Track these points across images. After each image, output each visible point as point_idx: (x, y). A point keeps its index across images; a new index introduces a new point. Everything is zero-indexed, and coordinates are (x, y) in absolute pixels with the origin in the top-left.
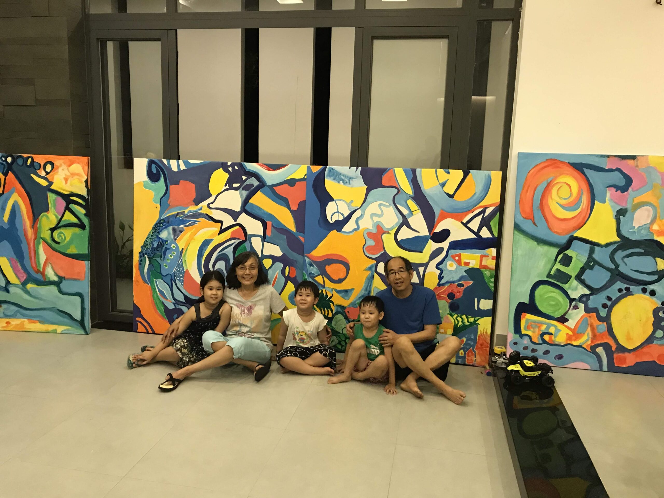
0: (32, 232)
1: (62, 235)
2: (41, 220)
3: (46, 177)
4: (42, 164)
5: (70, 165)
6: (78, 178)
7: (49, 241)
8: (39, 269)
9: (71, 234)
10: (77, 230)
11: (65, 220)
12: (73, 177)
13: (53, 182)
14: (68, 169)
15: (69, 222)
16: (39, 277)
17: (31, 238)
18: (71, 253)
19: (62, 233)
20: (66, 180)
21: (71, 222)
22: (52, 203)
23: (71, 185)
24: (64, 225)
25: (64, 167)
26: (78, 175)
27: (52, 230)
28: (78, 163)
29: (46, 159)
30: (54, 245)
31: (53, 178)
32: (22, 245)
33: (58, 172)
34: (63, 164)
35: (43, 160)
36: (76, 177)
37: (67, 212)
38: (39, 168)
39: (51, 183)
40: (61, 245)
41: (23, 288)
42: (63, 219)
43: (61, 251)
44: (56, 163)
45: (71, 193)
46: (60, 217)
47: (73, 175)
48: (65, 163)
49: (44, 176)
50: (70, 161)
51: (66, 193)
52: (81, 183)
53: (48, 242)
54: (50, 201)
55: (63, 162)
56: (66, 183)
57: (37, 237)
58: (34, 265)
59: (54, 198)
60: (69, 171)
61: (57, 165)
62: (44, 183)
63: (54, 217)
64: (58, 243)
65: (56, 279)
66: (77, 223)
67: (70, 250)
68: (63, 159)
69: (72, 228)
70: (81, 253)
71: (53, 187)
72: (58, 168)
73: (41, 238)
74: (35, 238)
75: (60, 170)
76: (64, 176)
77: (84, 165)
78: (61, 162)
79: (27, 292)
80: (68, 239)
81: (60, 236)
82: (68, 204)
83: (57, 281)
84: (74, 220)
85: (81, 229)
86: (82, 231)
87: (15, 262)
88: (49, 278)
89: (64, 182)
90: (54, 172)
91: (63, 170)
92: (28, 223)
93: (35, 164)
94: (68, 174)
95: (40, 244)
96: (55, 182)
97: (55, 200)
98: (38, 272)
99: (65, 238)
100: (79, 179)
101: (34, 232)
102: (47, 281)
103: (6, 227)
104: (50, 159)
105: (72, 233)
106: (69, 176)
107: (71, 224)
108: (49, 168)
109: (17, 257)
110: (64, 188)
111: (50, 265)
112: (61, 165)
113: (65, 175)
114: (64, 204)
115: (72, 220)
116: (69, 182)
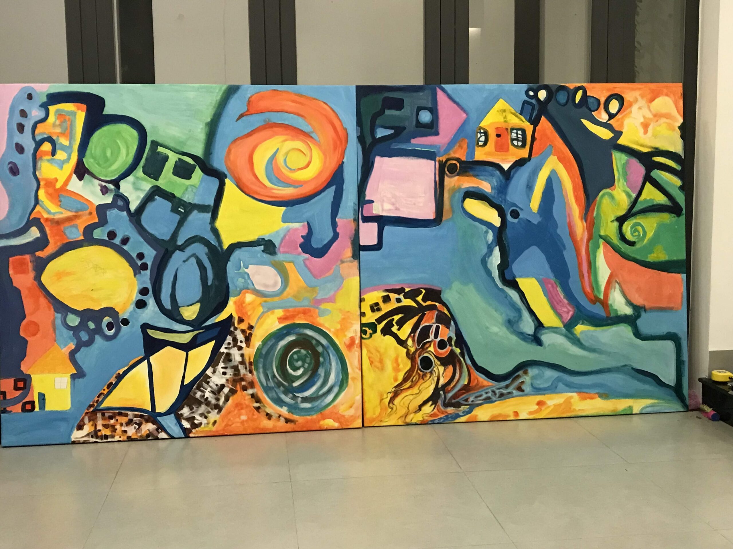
0: (583, 226)
1: (640, 228)
2: (600, 202)
3: (610, 124)
4: (603, 100)
5: (652, 100)
6: (666, 123)
7: (616, 240)
8: (598, 295)
9: (655, 225)
10: (666, 218)
11: (645, 200)
12: (657, 121)
13: (622, 132)
14: (649, 107)
15: (651, 204)
16: (598, 310)
17: (582, 239)
18: (657, 260)
19: (639, 224)
20: (646, 126)
21: (655, 203)
22: (620, 169)
23: (655, 136)
24: (643, 209)
25: (642, 102)
26: (667, 116)
27: (621, 220)
28: (667, 95)
29: (608, 90)
30: (624, 247)
31: (622, 125)
32: (565, 253)
33: (631, 112)
34: (639, 98)
35: (604, 92)
36: (663, 120)
37: (648, 185)
38: (596, 108)
39: (618, 134)
40: (638, 246)
41: (568, 333)
42: (641, 198)
43: (639, 257)
44: (628, 97)
45: (653, 150)
46: (634, 195)
47: (658, 116)
48: (642, 97)
49: (605, 121)
50: (652, 91)
51: (645, 150)
52: (674, 130)
53: (613, 243)
54: (618, 168)
55: (640, 95)
56: (646, 132)
57: (594, 235)
58: (588, 289)
59: (623, 162)
60: (650, 110)
61: (629, 101)
62: (605, 134)
63: (624, 197)
64: (632, 244)
65: (628, 311)
66: (666, 204)
67: (655, 255)
68: (640, 89)
69: (657, 214)
70: (675, 259)
71: (621, 141)
72: (631, 105)
73: (601, 237)
74: (590, 238)
75: (635, 108)
76: (642, 120)
77: (677, 98)
78: (637, 94)
79: (576, 341)
80: (650, 234)
81: (636, 230)
82: (649, 171)
83: (631, 316)
84: (660, 199)
85: (674, 215)
86: (676, 218)
87: (553, 286)
88: (616, 311)
89: (642, 130)
90: (625, 113)
91: (640, 108)
92: (576, 211)
93: (590, 100)
94: (649, 115)
95: (598, 247)
96: (624, 131)
97: (626, 166)
98: (595, 300)
99: (645, 233)
100: (669, 125)
101: (587, 226)
102: (611, 318)
103: (535, 220)
104: (616, 89)
105: (657, 224)
106: (651, 120)
107: (653, 207)
108: (614, 106)
109: (556, 276)
110: (642, 141)
111: (617, 286)
112: (636, 100)
113: (644, 117)
114: (641, 170)
115: (657, 200)
116: (650, 129)
